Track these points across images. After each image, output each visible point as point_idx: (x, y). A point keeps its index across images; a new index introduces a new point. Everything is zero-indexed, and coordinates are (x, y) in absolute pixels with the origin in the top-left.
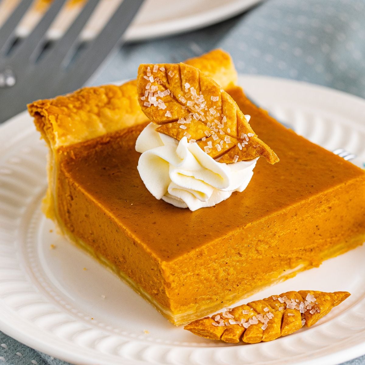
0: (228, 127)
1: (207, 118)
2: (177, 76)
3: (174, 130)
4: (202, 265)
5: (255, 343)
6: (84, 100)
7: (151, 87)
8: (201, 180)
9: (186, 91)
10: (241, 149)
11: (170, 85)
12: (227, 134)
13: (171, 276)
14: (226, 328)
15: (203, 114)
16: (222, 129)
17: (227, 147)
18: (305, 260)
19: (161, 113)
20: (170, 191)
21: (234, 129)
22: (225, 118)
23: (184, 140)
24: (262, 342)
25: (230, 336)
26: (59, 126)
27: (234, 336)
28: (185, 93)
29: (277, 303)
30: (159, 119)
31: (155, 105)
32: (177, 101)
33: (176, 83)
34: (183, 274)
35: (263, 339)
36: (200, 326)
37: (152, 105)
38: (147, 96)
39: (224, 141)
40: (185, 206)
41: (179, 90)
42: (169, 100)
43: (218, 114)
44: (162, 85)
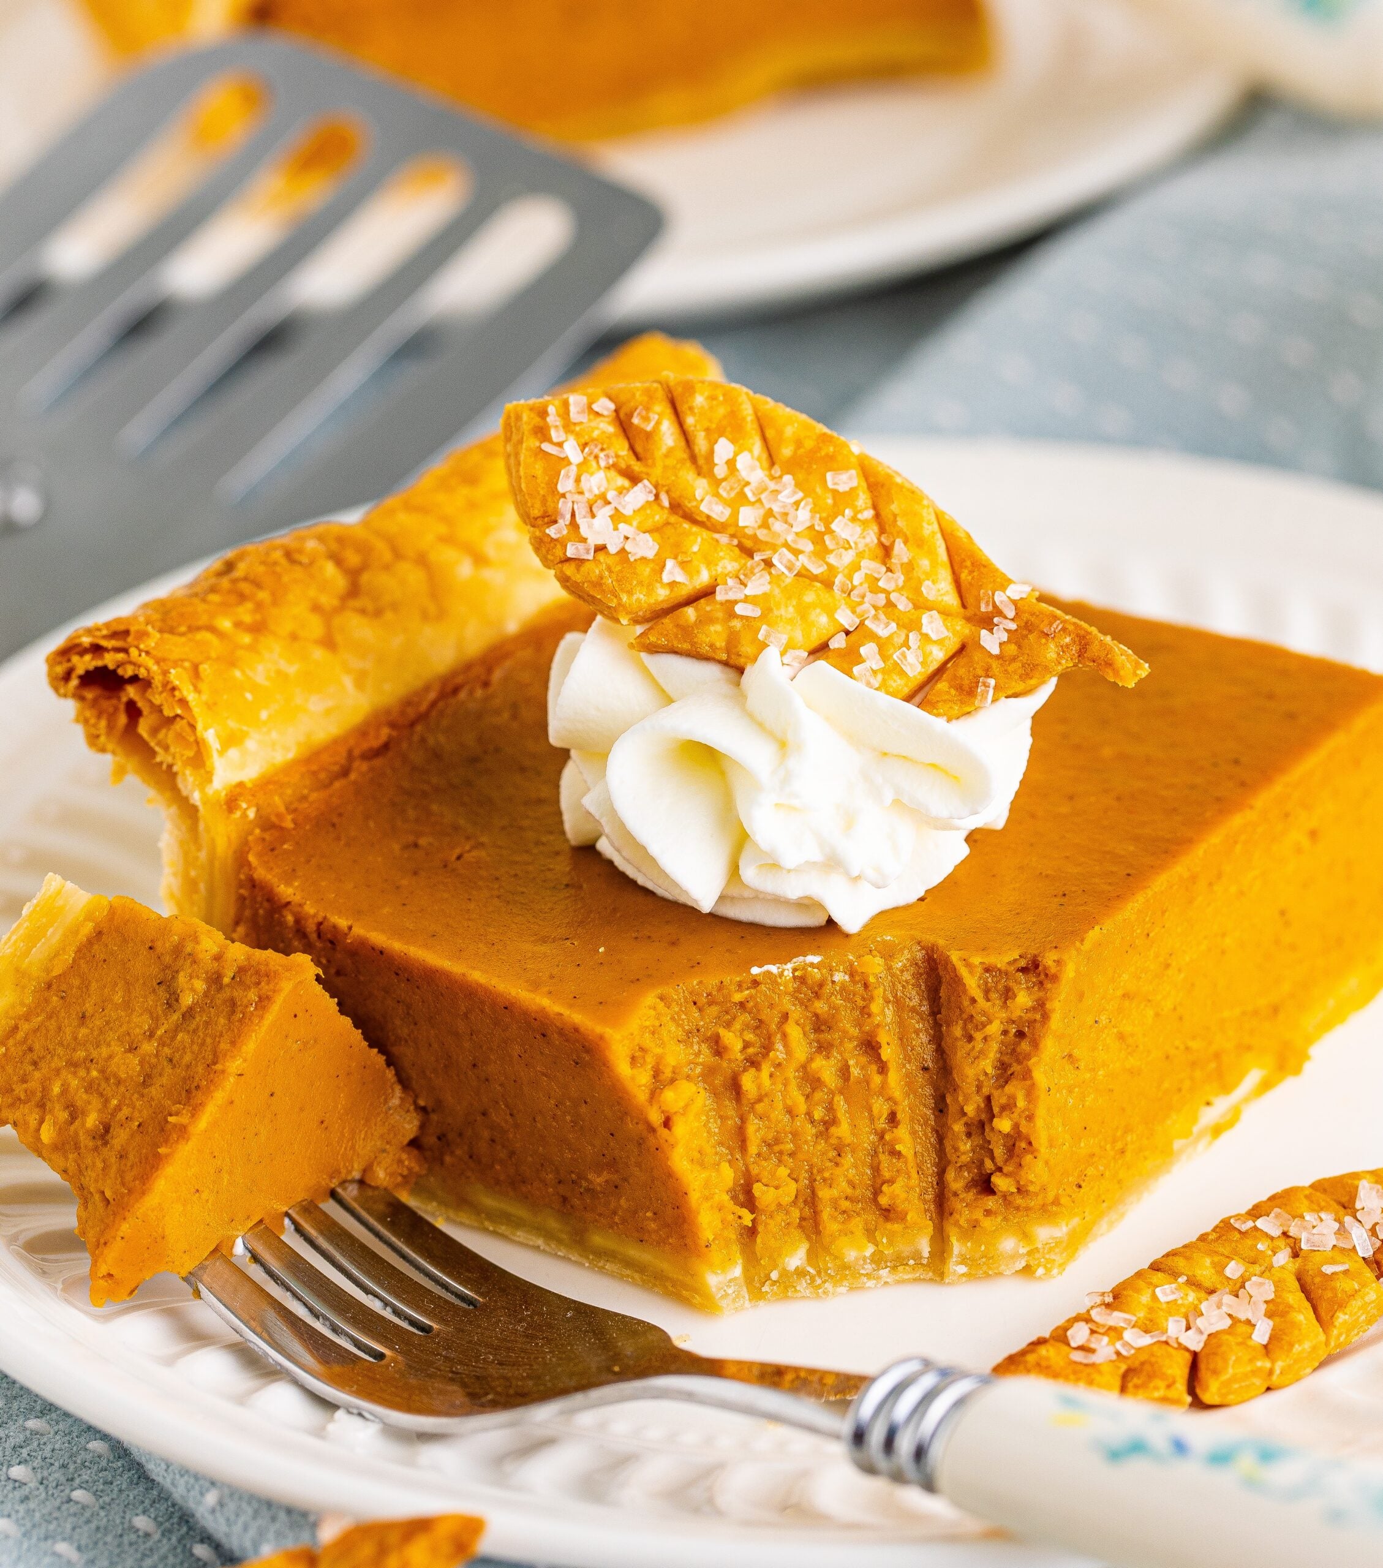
0: (923, 577)
1: (832, 559)
2: (668, 426)
3: (711, 627)
7: (577, 481)
9: (720, 471)
10: (996, 650)
11: (650, 462)
14: (1125, 1366)
15: (808, 546)
16: (899, 590)
17: (939, 655)
19: (645, 572)
21: (945, 582)
22: (899, 548)
24: (1268, 1389)
25: (1156, 1388)
27: (1169, 1386)
28: (717, 482)
30: (642, 598)
31: (613, 549)
32: (690, 517)
33: (671, 449)
35: (1274, 1378)
37: (601, 549)
38: (568, 517)
39: (922, 634)
40: (820, 920)
41: (688, 474)
42: (657, 518)
43: (871, 538)
44: (614, 467)
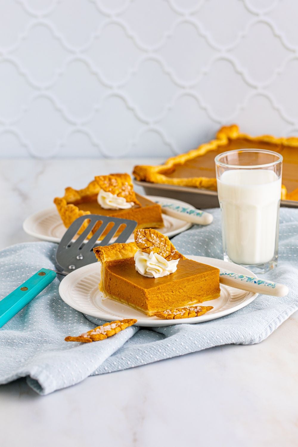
0: (168, 248)
1: (160, 246)
2: (149, 233)
3: (148, 250)
4: (159, 293)
5: (179, 319)
6: (114, 246)
7: (139, 236)
8: (158, 266)
9: (152, 237)
10: (172, 255)
11: (146, 236)
12: (167, 251)
13: (148, 295)
14: (168, 314)
15: (158, 244)
16: (165, 249)
17: (167, 255)
18: (197, 299)
19: (143, 245)
20: (147, 270)
21: (170, 249)
22: (166, 245)
23: (152, 253)
25: (170, 316)
26: (106, 254)
28: (152, 238)
29: (187, 309)
30: (143, 247)
32: (149, 241)
33: (149, 235)
34: (152, 295)
35: (182, 318)
36: (159, 313)
37: (140, 242)
38: (138, 239)
39: (166, 253)
40: (152, 277)
41: (150, 237)
42: (146, 241)
43: (164, 244)
44: (143, 236)
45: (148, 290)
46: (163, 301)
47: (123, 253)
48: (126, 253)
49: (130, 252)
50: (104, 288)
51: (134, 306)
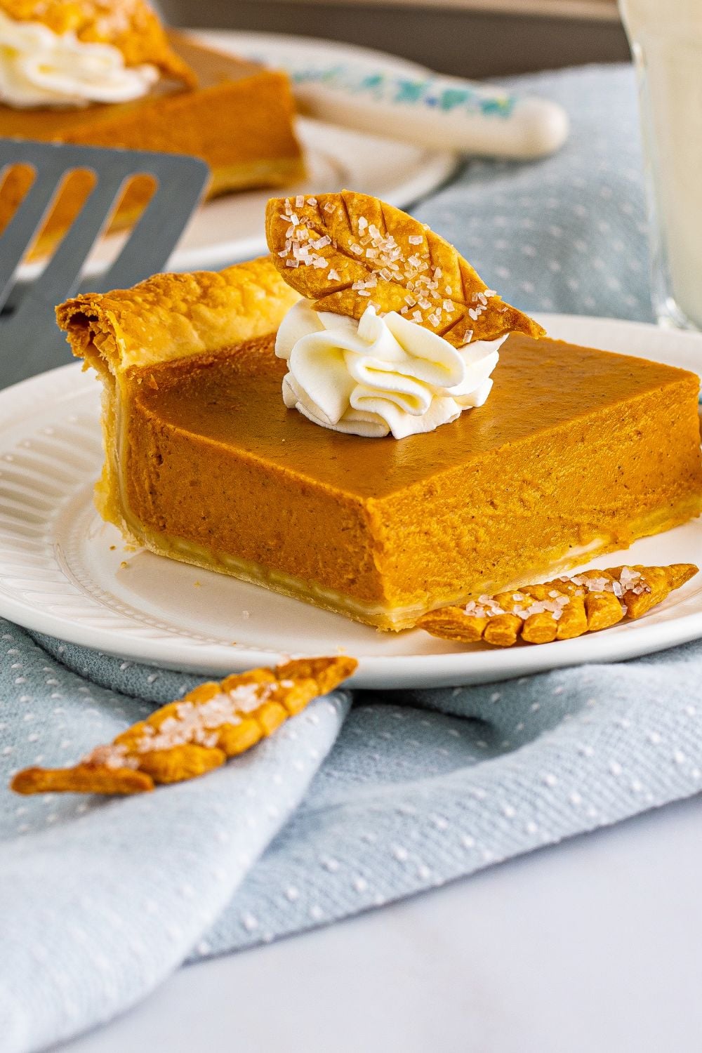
0: (447, 285)
1: (407, 274)
2: (340, 212)
3: (347, 301)
4: (432, 515)
5: (545, 641)
7: (295, 233)
8: (410, 377)
9: (361, 233)
10: (475, 318)
11: (330, 228)
12: (444, 296)
13: (384, 528)
14: (489, 620)
15: (396, 268)
16: (436, 290)
17: (450, 319)
18: (603, 531)
19: (320, 274)
20: (354, 403)
21: (458, 287)
22: (438, 271)
24: (556, 640)
25: (500, 628)
26: (125, 330)
27: (506, 629)
28: (359, 238)
29: (569, 585)
30: (318, 286)
31: (307, 263)
32: (346, 254)
33: (340, 223)
34: (402, 527)
35: (558, 634)
36: (443, 615)
37: (302, 263)
38: (289, 249)
39: (443, 309)
40: (382, 432)
41: (346, 234)
42: (330, 252)
43: (426, 266)
44: (314, 229)
45: (383, 501)
46: (454, 554)
47: (203, 320)
48: (220, 322)
49: (238, 313)
50: (125, 503)
51: (299, 585)
